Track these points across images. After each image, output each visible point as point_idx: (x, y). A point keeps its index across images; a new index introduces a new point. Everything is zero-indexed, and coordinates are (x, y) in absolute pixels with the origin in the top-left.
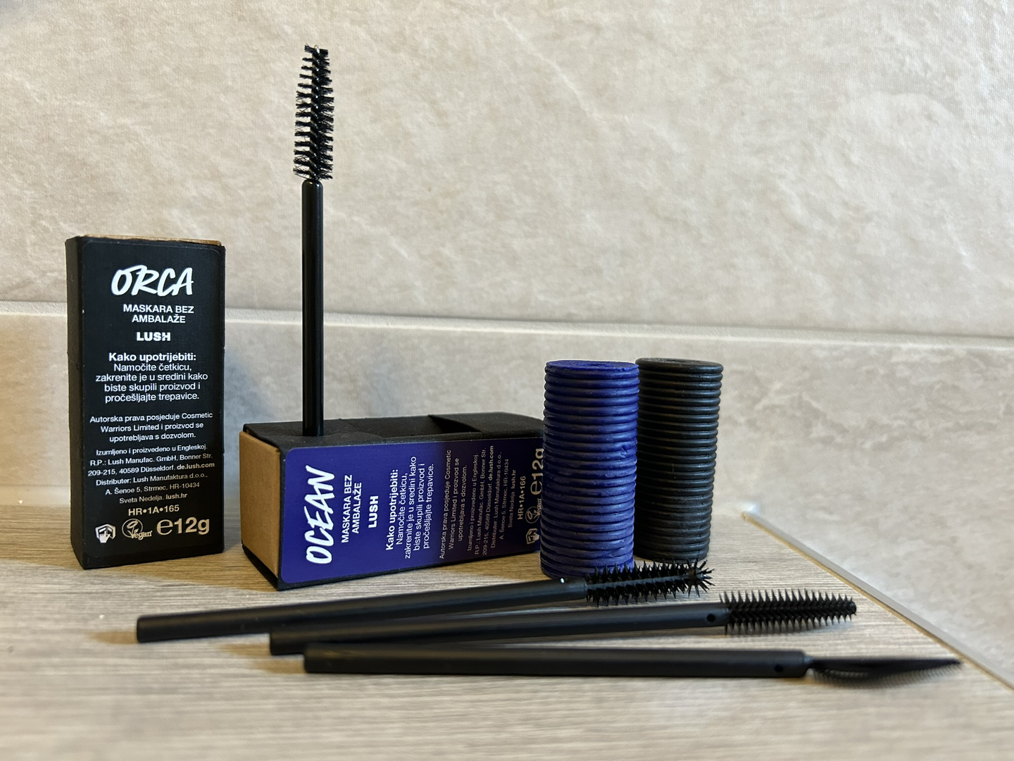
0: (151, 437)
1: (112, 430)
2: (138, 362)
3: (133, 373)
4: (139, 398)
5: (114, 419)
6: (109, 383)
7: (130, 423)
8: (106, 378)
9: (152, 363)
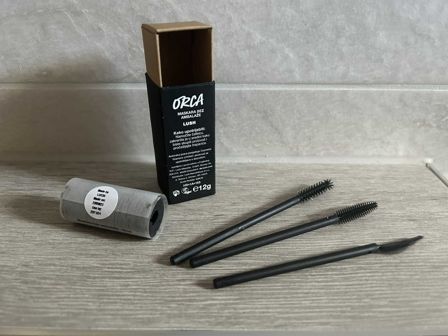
0: (190, 160)
1: (176, 159)
2: (184, 134)
3: (182, 138)
4: (185, 147)
5: (177, 155)
6: (174, 143)
7: (183, 156)
8: (173, 141)
9: (189, 133)
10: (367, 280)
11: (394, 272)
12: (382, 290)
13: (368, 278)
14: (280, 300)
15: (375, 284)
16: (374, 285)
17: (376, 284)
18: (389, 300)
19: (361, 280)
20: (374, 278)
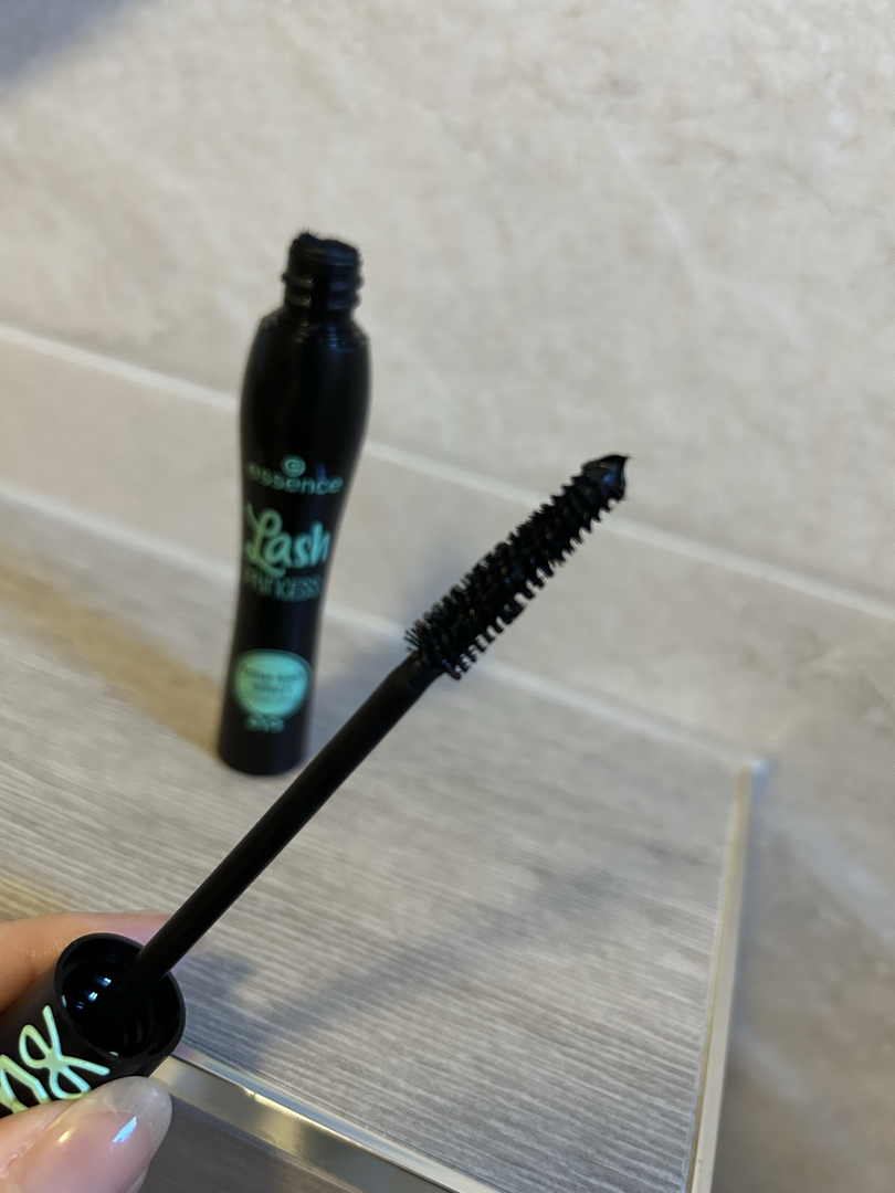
10: (273, 941)
11: (356, 952)
12: (282, 974)
13: (280, 937)
14: (52, 893)
15: (280, 953)
16: (277, 956)
17: (285, 956)
18: (272, 996)
19: (260, 935)
20: (297, 944)
